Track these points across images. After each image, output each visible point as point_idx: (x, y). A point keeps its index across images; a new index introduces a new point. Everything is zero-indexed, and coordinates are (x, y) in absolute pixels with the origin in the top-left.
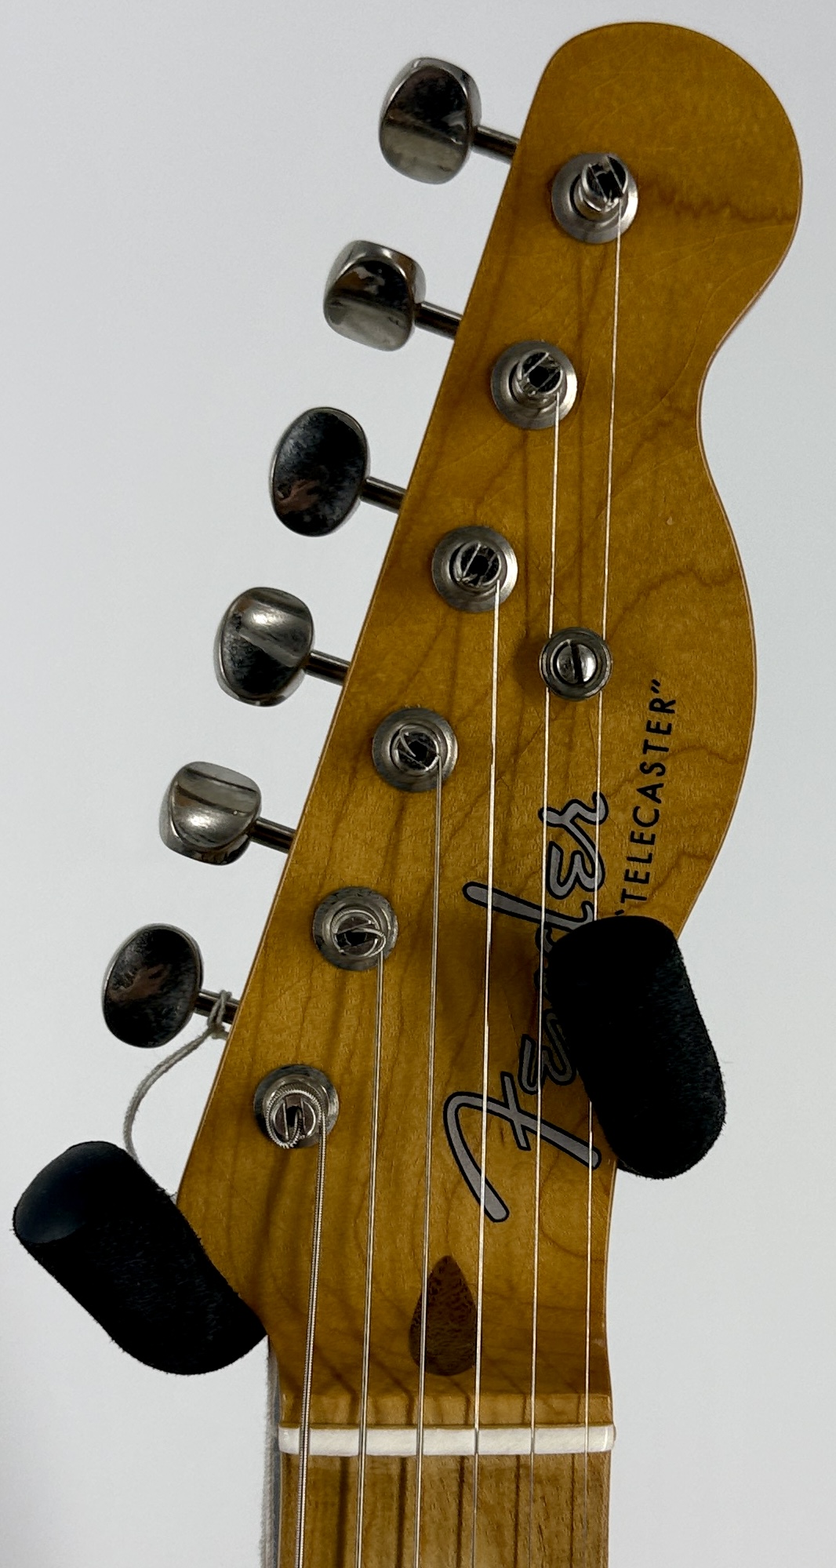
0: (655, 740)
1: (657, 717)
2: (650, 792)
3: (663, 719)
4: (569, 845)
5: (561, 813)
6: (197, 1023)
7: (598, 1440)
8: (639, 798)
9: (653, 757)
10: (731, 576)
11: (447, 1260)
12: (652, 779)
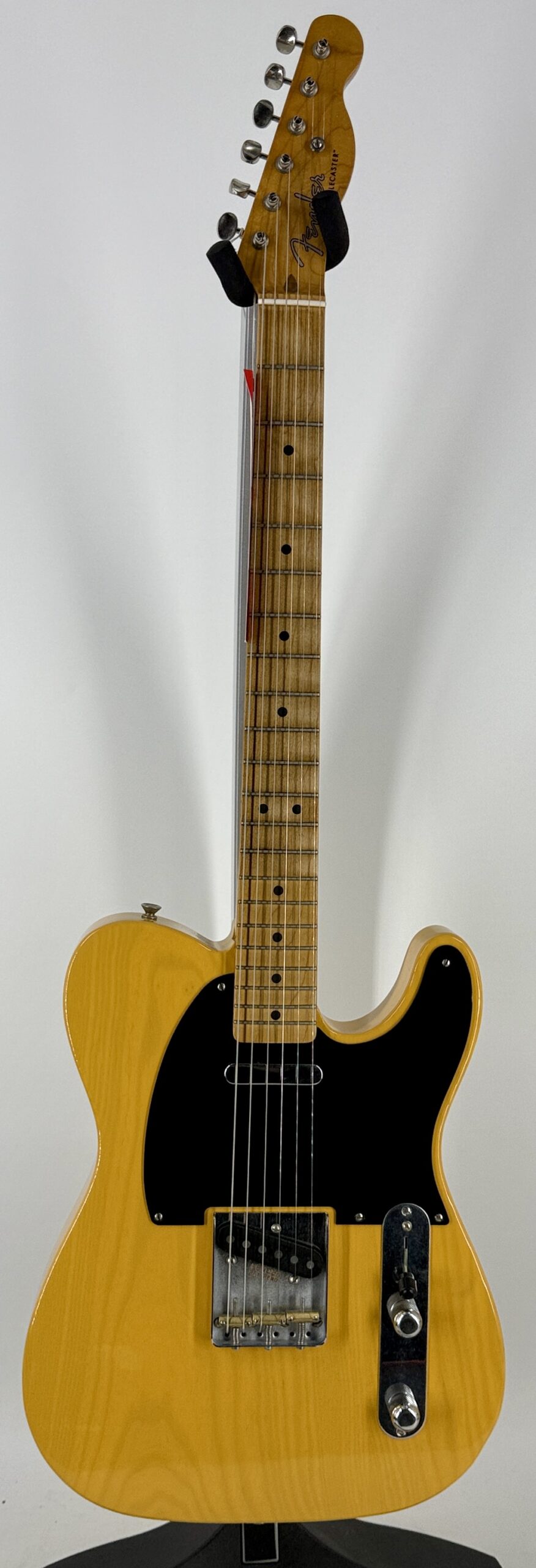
0: (334, 163)
1: (334, 158)
2: (333, 174)
3: (336, 158)
4: (316, 185)
5: (315, 178)
6: (237, 235)
7: (322, 304)
8: (331, 175)
9: (334, 166)
10: (350, 128)
11: (291, 275)
12: (333, 171)
